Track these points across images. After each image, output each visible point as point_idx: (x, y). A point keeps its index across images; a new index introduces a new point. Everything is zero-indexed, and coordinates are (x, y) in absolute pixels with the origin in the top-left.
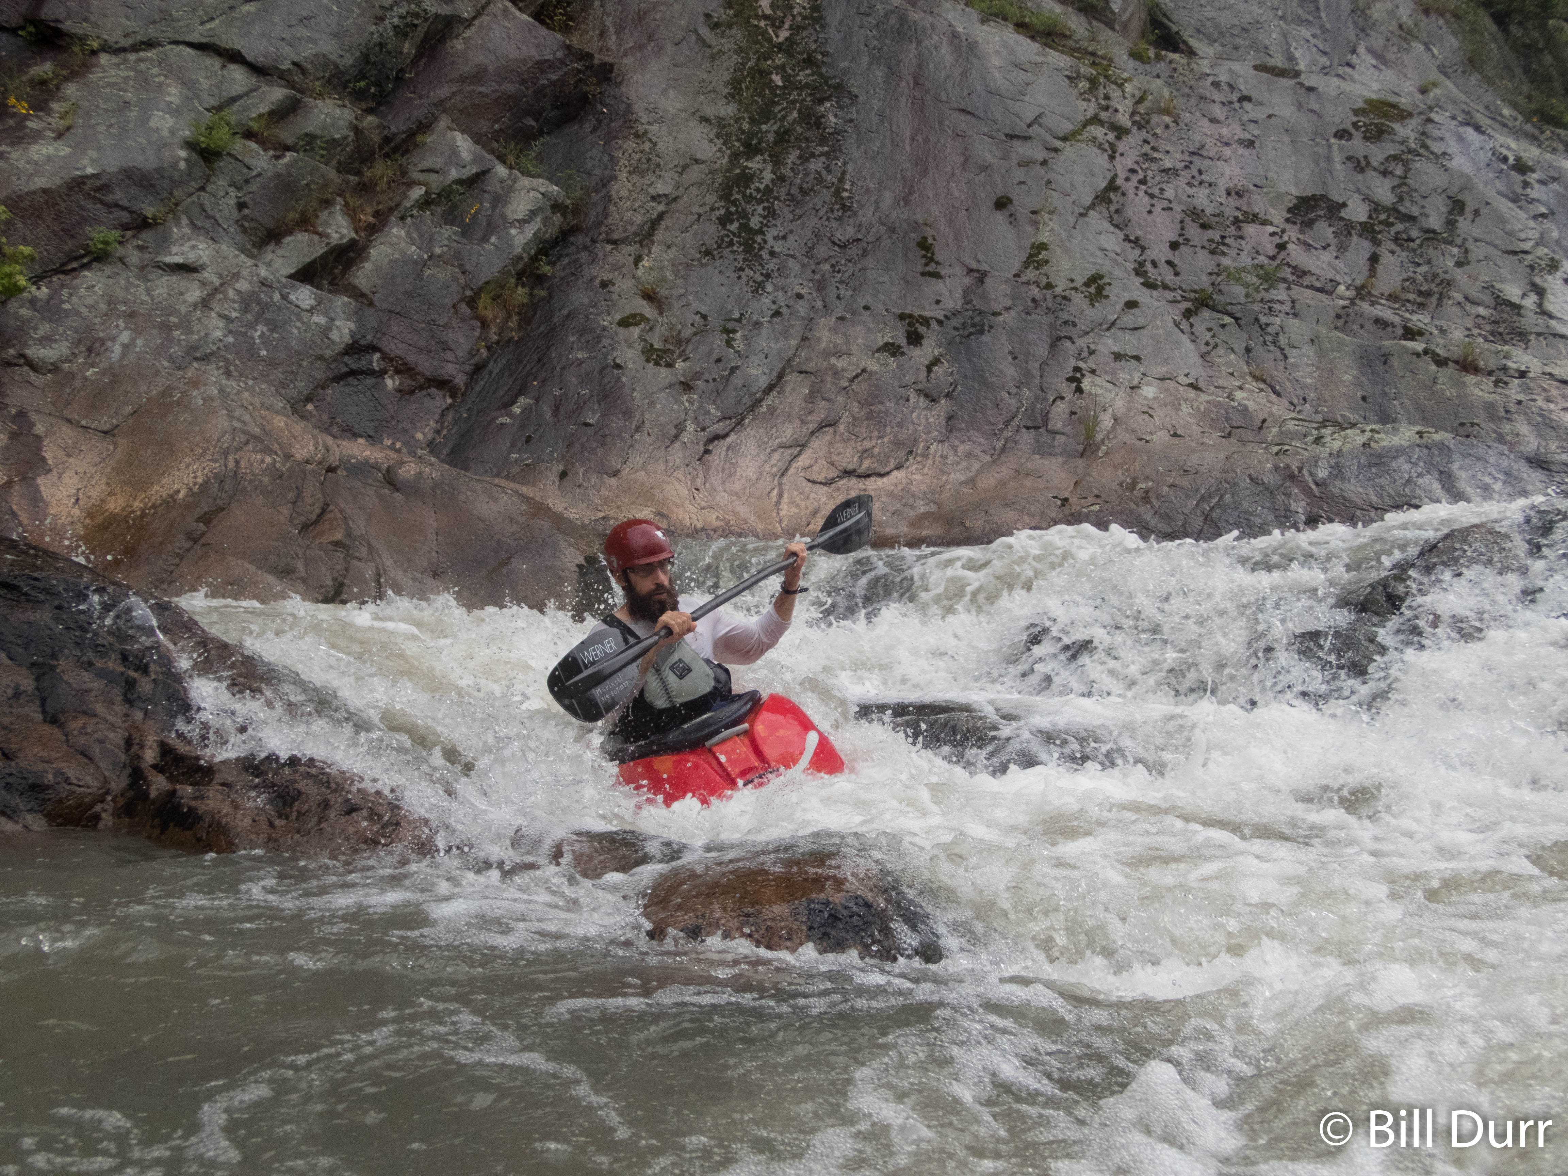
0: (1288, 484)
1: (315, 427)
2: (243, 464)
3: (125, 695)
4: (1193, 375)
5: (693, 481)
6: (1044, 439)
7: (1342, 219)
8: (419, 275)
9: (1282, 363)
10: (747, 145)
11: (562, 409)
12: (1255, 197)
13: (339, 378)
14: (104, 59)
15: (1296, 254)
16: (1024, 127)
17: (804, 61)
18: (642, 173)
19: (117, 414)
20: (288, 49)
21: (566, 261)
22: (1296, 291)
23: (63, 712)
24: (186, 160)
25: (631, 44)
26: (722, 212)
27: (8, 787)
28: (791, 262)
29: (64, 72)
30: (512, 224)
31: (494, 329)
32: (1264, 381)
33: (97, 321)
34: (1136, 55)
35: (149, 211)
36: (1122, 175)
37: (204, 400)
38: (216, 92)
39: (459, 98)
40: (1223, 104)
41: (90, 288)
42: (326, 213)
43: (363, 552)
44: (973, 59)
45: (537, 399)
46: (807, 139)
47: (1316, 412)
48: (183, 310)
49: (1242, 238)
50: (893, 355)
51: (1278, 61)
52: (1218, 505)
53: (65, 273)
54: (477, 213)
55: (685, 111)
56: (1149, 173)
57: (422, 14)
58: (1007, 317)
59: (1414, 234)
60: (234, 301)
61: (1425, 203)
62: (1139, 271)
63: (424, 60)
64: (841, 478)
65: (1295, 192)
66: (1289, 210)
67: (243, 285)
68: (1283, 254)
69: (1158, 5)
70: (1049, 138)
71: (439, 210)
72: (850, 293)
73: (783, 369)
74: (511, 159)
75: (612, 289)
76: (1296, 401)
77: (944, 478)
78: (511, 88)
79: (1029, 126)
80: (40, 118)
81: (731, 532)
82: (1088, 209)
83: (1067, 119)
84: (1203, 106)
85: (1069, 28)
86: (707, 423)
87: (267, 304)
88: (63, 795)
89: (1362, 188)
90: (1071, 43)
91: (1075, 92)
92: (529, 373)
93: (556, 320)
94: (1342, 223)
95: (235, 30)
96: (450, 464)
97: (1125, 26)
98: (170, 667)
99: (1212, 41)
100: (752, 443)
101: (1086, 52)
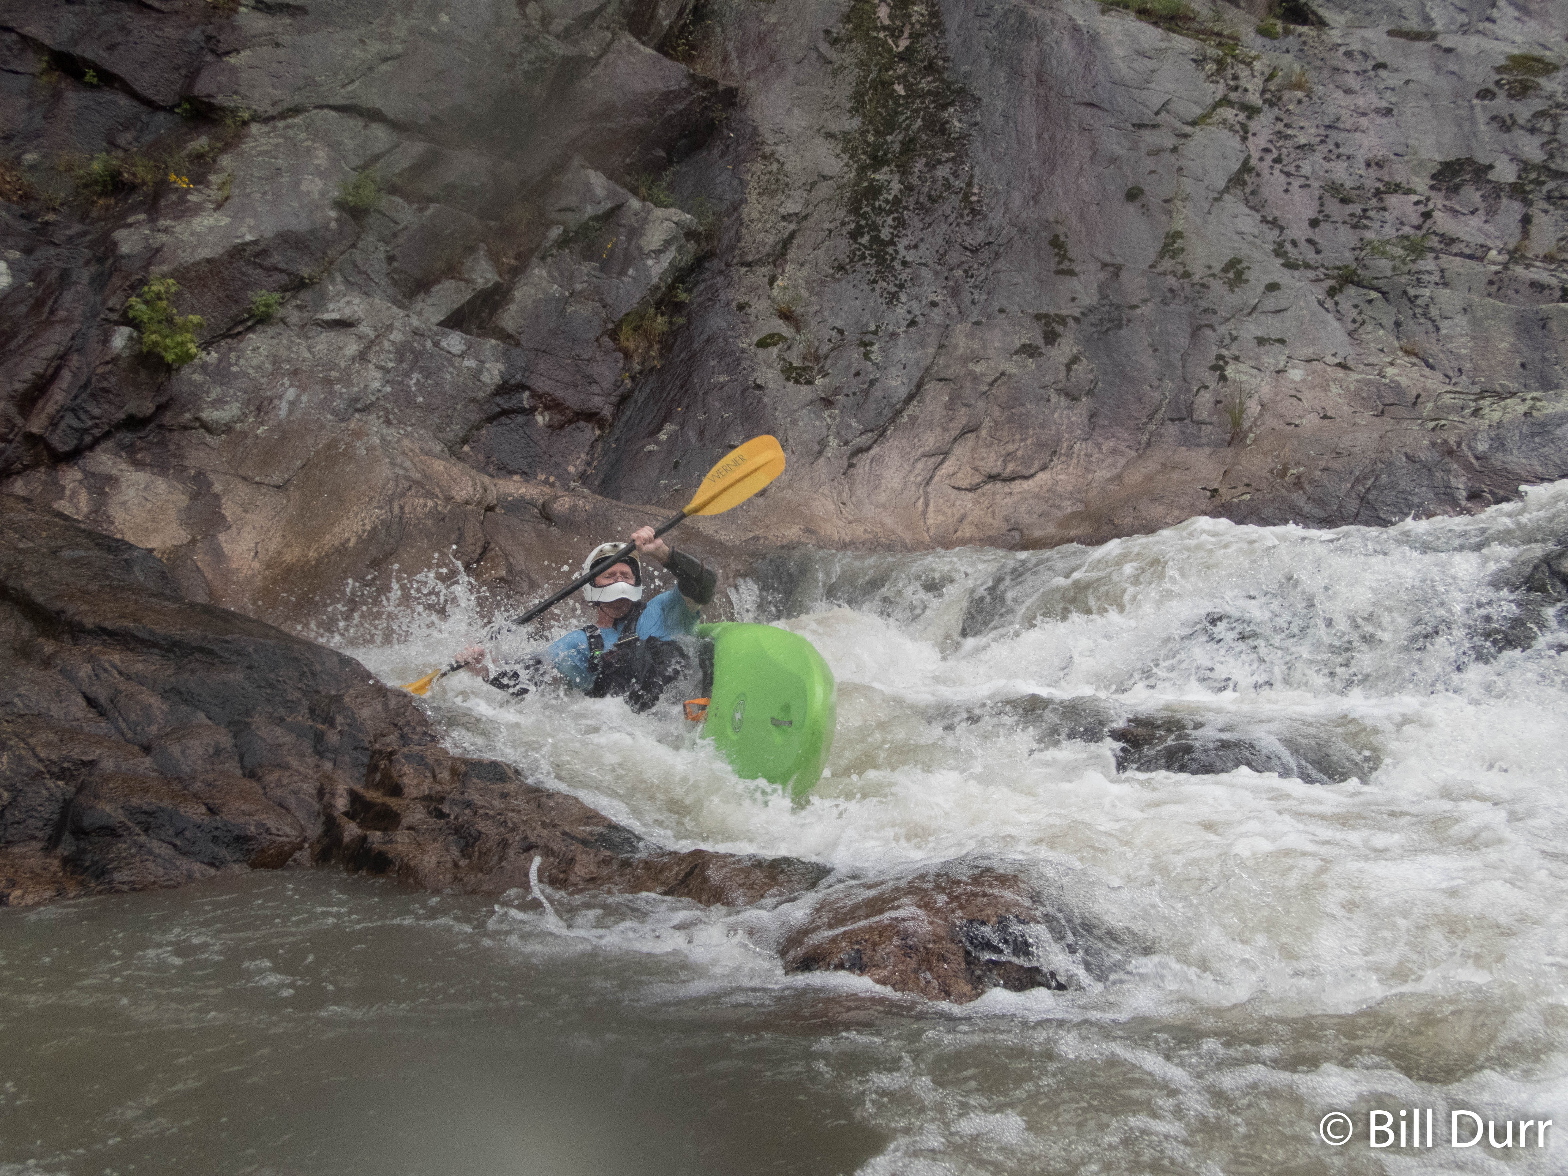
0: (1447, 460)
1: (472, 467)
2: (407, 509)
3: (315, 747)
4: (1342, 354)
5: (839, 494)
6: (1190, 430)
7: (1489, 181)
8: (562, 313)
9: (1434, 335)
10: (874, 158)
11: (706, 433)
12: (1396, 166)
13: (491, 419)
14: (255, 128)
15: (1443, 222)
16: (1151, 115)
17: (925, 68)
18: (772, 195)
19: (288, 469)
20: (425, 104)
21: (702, 287)
22: (1444, 259)
23: (260, 765)
24: (337, 220)
25: (753, 67)
26: (853, 226)
27: (215, 839)
28: (924, 271)
29: (219, 145)
30: (648, 255)
31: (636, 360)
32: (1416, 355)
33: (264, 380)
34: (1264, 32)
35: (305, 272)
36: (1255, 155)
37: (367, 450)
38: (361, 151)
39: (590, 135)
40: (1357, 73)
41: (255, 349)
42: (470, 259)
44: (1095, 51)
45: (683, 425)
46: (932, 147)
47: (1473, 383)
48: (343, 364)
49: (1384, 209)
50: (1031, 356)
51: (1414, 23)
52: (1374, 486)
53: (232, 337)
54: (614, 247)
55: (810, 128)
56: (1284, 151)
57: (550, 57)
58: (1146, 310)
60: (389, 352)
62: (1280, 252)
63: (555, 102)
64: (986, 483)
65: (1438, 157)
66: (1434, 177)
67: (396, 336)
68: (1429, 222)
70: (1178, 124)
71: (577, 247)
72: (985, 297)
73: (922, 378)
74: (643, 191)
75: (749, 311)
76: (1451, 373)
77: (1090, 476)
78: (639, 121)
79: (1157, 113)
80: (200, 191)
81: (879, 544)
82: (1222, 193)
83: (1196, 103)
84: (1337, 77)
85: (1193, 11)
86: (850, 438)
87: (420, 352)
88: (265, 845)
89: (1509, 148)
90: (1195, 25)
91: (1202, 75)
92: (673, 400)
93: (696, 346)
94: (1490, 186)
95: (375, 90)
96: (602, 495)
97: (1251, 2)
98: (354, 718)
99: (1343, 8)
100: (895, 454)
101: (1212, 33)
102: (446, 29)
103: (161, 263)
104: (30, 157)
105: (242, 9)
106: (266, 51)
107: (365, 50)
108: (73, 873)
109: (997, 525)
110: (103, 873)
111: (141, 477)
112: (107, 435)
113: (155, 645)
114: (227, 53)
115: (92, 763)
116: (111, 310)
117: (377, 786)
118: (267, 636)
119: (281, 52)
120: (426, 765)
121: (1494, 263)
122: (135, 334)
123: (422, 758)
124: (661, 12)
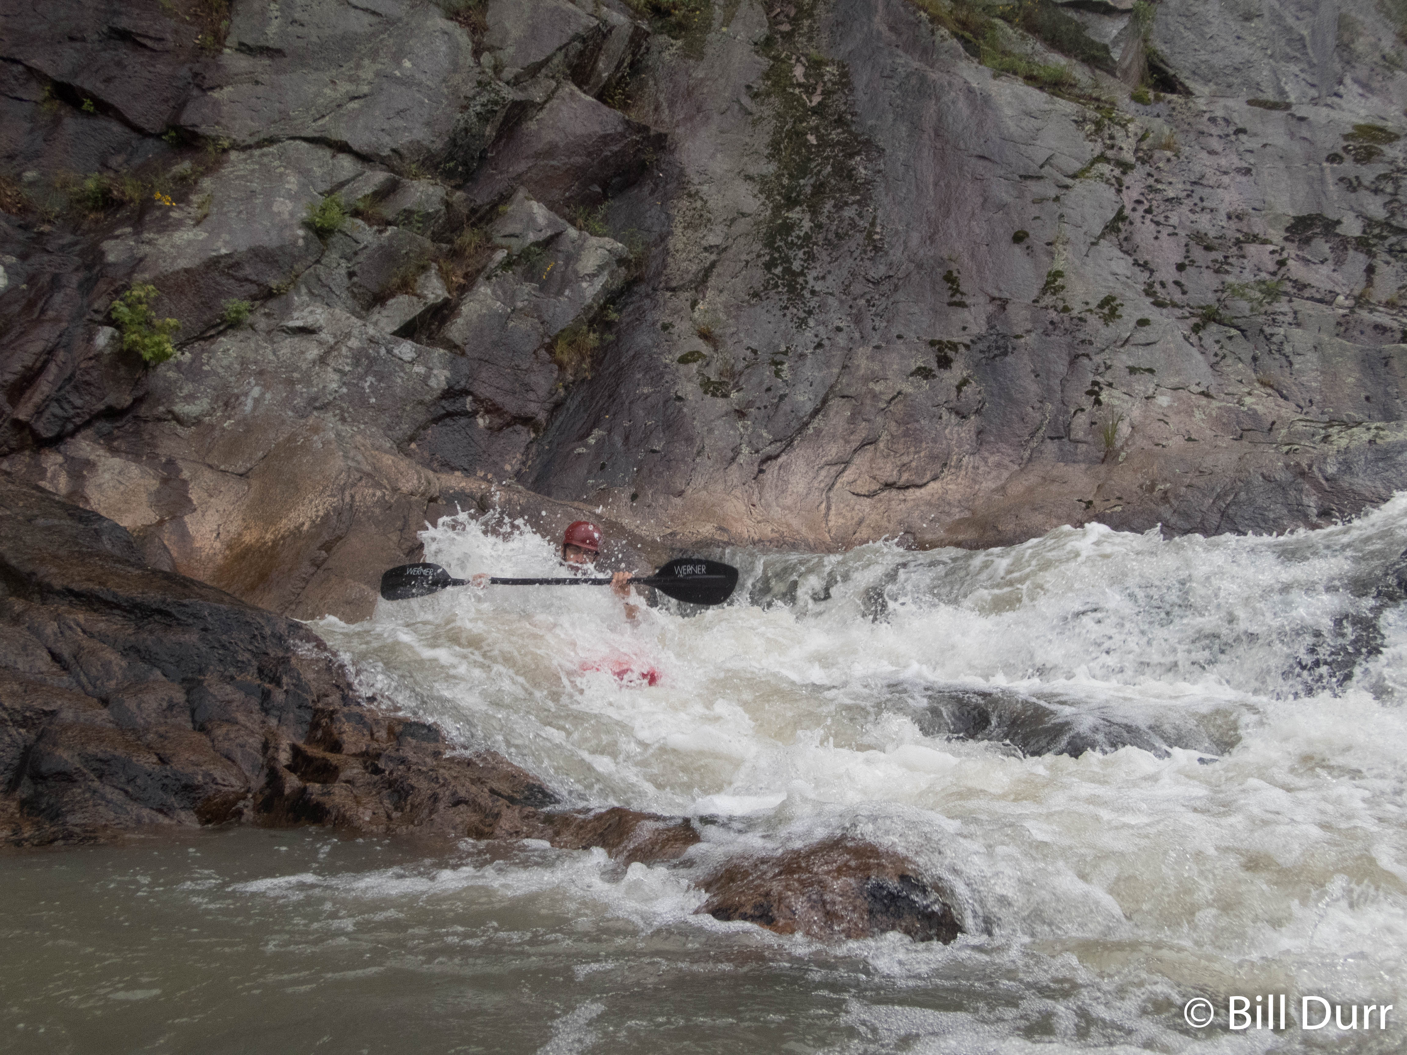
0: (1299, 480)
1: (418, 463)
2: (357, 498)
3: (262, 704)
4: (1204, 383)
5: (750, 498)
6: (1067, 448)
7: (1338, 235)
8: (504, 327)
9: (1287, 370)
10: (788, 198)
11: (631, 438)
12: (1253, 220)
13: (436, 420)
14: (233, 155)
15: (1296, 269)
16: (1036, 167)
17: (835, 121)
18: (696, 228)
19: (250, 459)
20: (387, 138)
21: (631, 308)
22: (1297, 302)
24: (304, 238)
25: (682, 116)
26: (767, 258)
27: (164, 787)
28: (830, 300)
29: (201, 169)
30: (583, 278)
31: (570, 371)
32: (1271, 387)
33: (232, 379)
34: (1137, 98)
35: (274, 283)
36: (1129, 206)
37: (323, 443)
38: (328, 178)
39: (534, 171)
40: (1220, 137)
41: (226, 351)
42: (423, 276)
44: (987, 110)
45: (610, 431)
46: (840, 190)
47: (1323, 413)
48: (304, 367)
49: (1244, 257)
50: (926, 378)
51: (1270, 95)
52: (1233, 502)
53: (205, 339)
54: (553, 269)
55: (731, 171)
56: (1154, 203)
57: (501, 101)
58: (1029, 339)
60: (347, 357)
62: (1149, 291)
63: (504, 141)
64: (882, 490)
65: (1292, 213)
66: (1287, 230)
67: (354, 343)
68: (1284, 269)
69: (1155, 52)
70: (1060, 177)
71: (519, 269)
72: (885, 324)
73: (827, 395)
74: (580, 222)
75: (672, 331)
76: (1302, 404)
77: (977, 487)
78: (578, 160)
79: (1042, 167)
80: (181, 209)
81: (785, 542)
82: (1099, 238)
83: (1077, 159)
84: (1202, 139)
85: (1074, 78)
86: (760, 446)
87: (374, 358)
88: (211, 794)
89: (1355, 206)
90: (1076, 91)
91: (1082, 135)
92: (601, 409)
93: (623, 360)
94: (1338, 239)
95: (342, 125)
96: (535, 491)
97: (1125, 72)
98: (299, 679)
99: (1207, 81)
100: (801, 462)
101: (1091, 98)
102: (408, 73)
103: (142, 272)
104: (30, 175)
105: (227, 51)
106: (246, 88)
107: (335, 90)
108: (28, 814)
110: (58, 815)
111: (116, 462)
112: (88, 424)
113: (118, 606)
114: (212, 89)
115: (53, 713)
116: (96, 312)
117: (318, 742)
118: (222, 601)
119: (260, 88)
120: (365, 724)
121: (1341, 307)
122: (117, 334)
123: (361, 717)
124: (601, 65)
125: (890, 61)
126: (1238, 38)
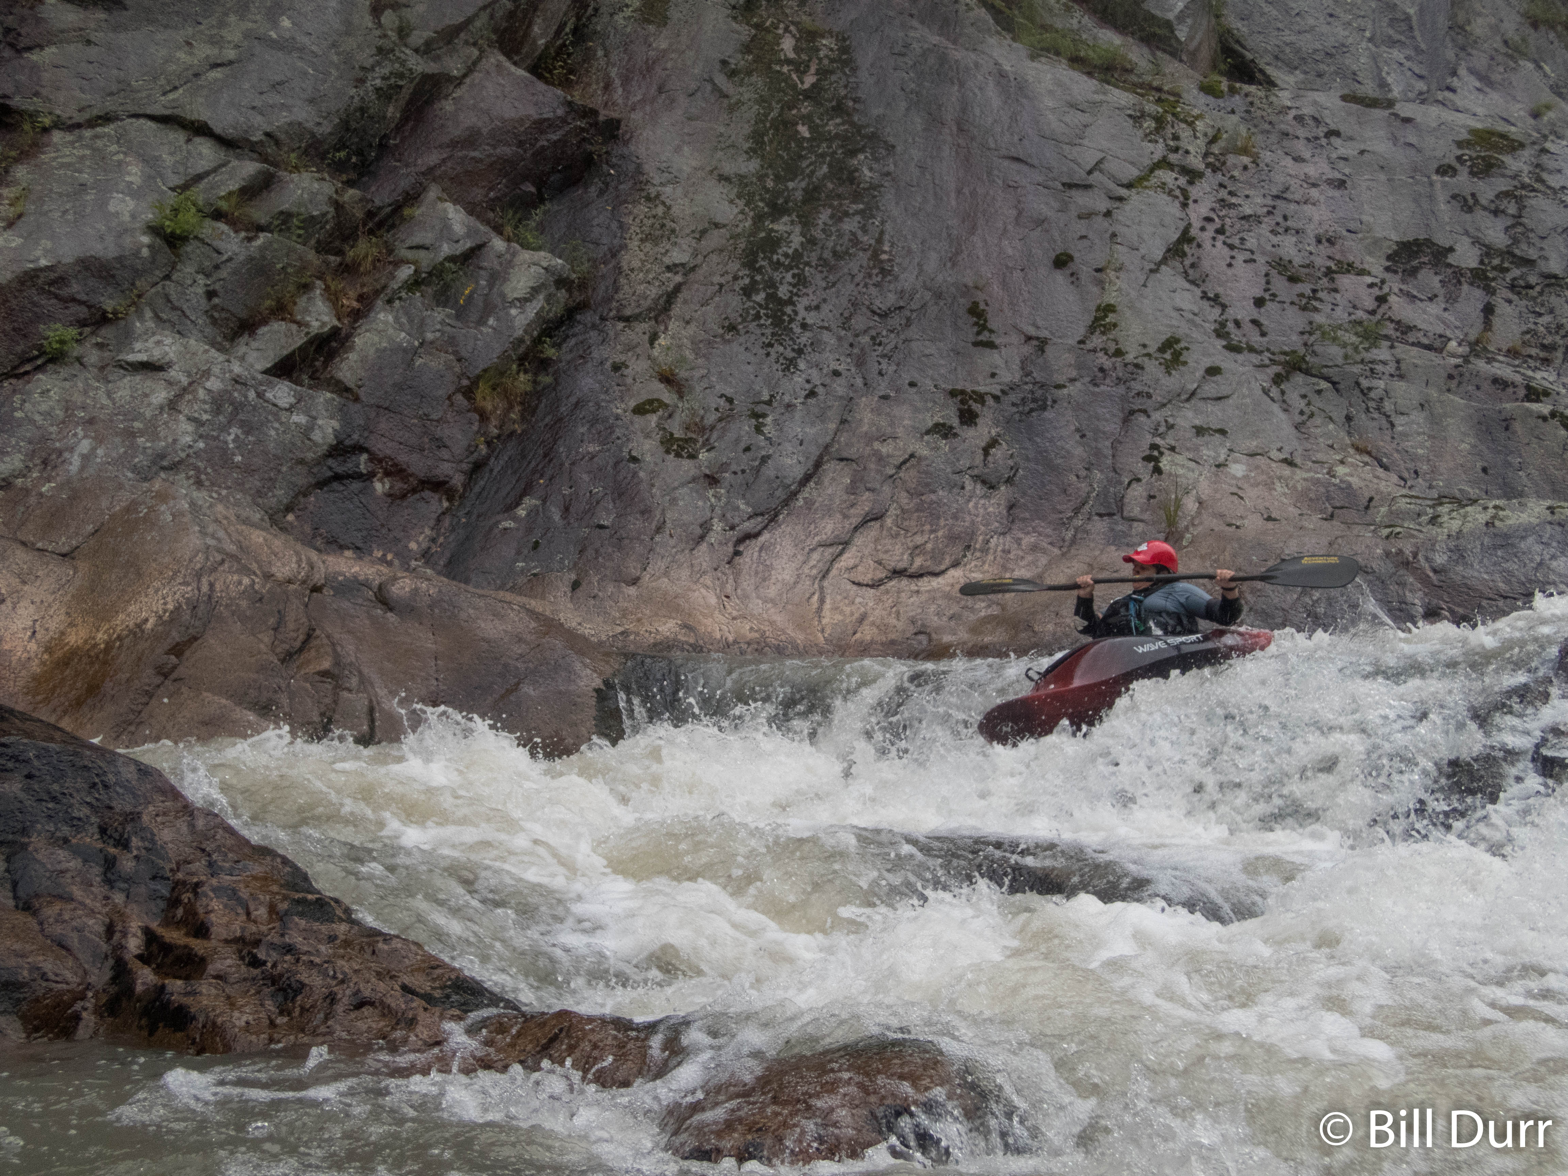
0: (1402, 572)
1: (297, 539)
2: (218, 587)
3: (105, 874)
4: (1287, 449)
5: (723, 586)
6: (1120, 527)
7: (1450, 266)
8: (410, 364)
9: (1389, 432)
10: (773, 205)
11: (572, 510)
12: (1348, 244)
13: (321, 484)
15: (1398, 307)
16: (1083, 174)
17: (833, 108)
18: (656, 241)
19: (77, 534)
20: (259, 118)
21: (572, 342)
22: (1400, 349)
23: (37, 896)
24: (149, 246)
25: (639, 97)
26: (747, 281)
28: (826, 336)
29: (13, 154)
30: (512, 304)
31: (494, 422)
32: (1369, 453)
33: (54, 429)
34: (1208, 90)
35: (109, 305)
36: (1196, 224)
37: (174, 516)
38: (181, 170)
39: (449, 164)
40: (1308, 140)
41: (45, 393)
42: (305, 298)
43: (354, 681)
44: (1024, 101)
45: (544, 501)
46: (839, 196)
47: (1430, 487)
48: (148, 414)
49: (1336, 290)
50: (945, 436)
51: (1369, 89)
52: (1322, 598)
53: (18, 376)
54: (472, 293)
55: (702, 169)
56: (1228, 221)
57: (407, 73)
58: (1073, 390)
59: (1533, 279)
60: (204, 402)
61: (1545, 244)
62: (1221, 332)
63: (411, 123)
64: (890, 579)
65: (1395, 237)
66: (1389, 258)
67: (214, 384)
68: (1384, 307)
69: (1229, 31)
70: (1112, 186)
71: (430, 290)
72: (894, 368)
73: (821, 457)
74: (509, 230)
76: (1406, 475)
78: (506, 151)
79: (1090, 173)
81: (767, 645)
82: (1159, 264)
83: (1132, 163)
84: (1286, 143)
85: (1130, 62)
86: (737, 520)
87: (241, 403)
88: (40, 993)
89: (1471, 230)
90: (1133, 78)
91: (1140, 133)
92: (534, 471)
93: (563, 409)
94: (1449, 271)
95: (201, 100)
96: (447, 577)
97: (1193, 55)
98: (153, 841)
99: (1292, 68)
100: (787, 543)
101: (1151, 88)
102: (287, 35)
106: (73, 49)
107: (191, 54)
109: (900, 627)
114: (29, 49)
117: (178, 924)
118: (52, 739)
119: (92, 50)
120: (239, 900)
121: (1453, 356)
123: (234, 891)
124: (536, 29)
125: (901, 34)
126: (1331, 15)
